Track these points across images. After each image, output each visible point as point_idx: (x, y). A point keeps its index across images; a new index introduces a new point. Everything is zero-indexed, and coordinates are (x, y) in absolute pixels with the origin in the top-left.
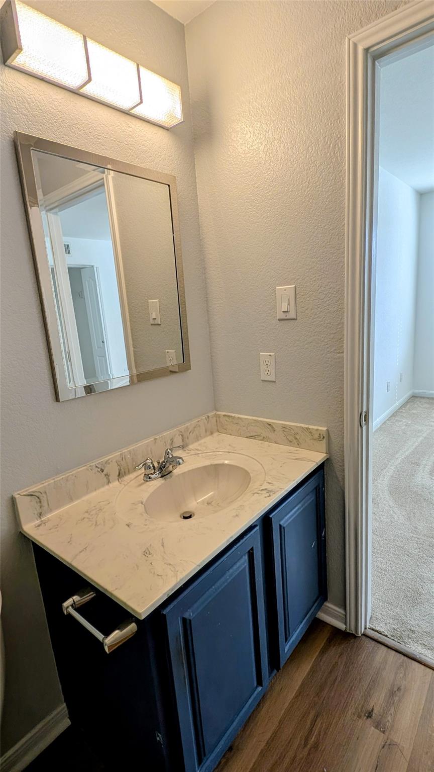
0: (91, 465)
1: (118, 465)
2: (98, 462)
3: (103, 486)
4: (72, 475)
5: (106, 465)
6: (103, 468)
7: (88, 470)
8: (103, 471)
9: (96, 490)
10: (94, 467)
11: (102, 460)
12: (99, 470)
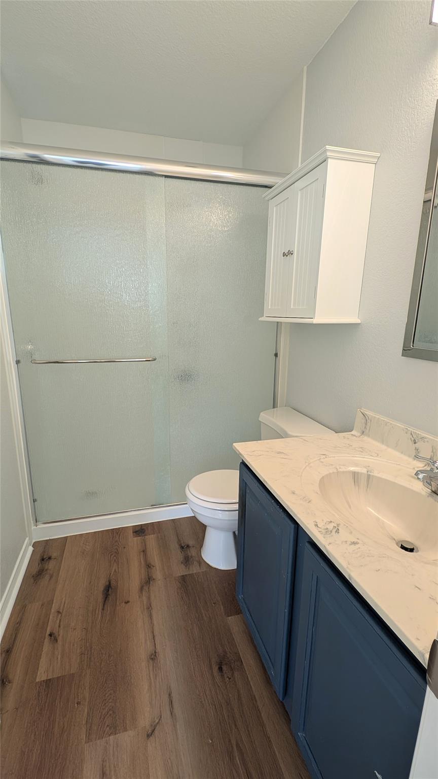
0: (409, 429)
1: (432, 452)
2: (414, 431)
3: (409, 456)
4: (391, 424)
5: (420, 440)
6: (416, 441)
7: (403, 430)
8: (415, 443)
9: (402, 453)
10: (409, 432)
11: (420, 433)
12: (413, 439)
